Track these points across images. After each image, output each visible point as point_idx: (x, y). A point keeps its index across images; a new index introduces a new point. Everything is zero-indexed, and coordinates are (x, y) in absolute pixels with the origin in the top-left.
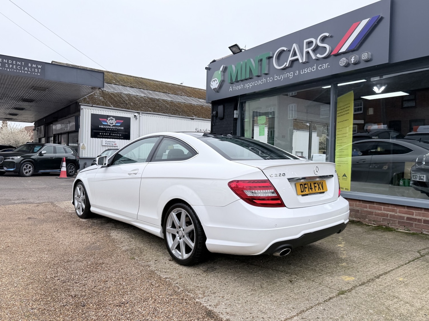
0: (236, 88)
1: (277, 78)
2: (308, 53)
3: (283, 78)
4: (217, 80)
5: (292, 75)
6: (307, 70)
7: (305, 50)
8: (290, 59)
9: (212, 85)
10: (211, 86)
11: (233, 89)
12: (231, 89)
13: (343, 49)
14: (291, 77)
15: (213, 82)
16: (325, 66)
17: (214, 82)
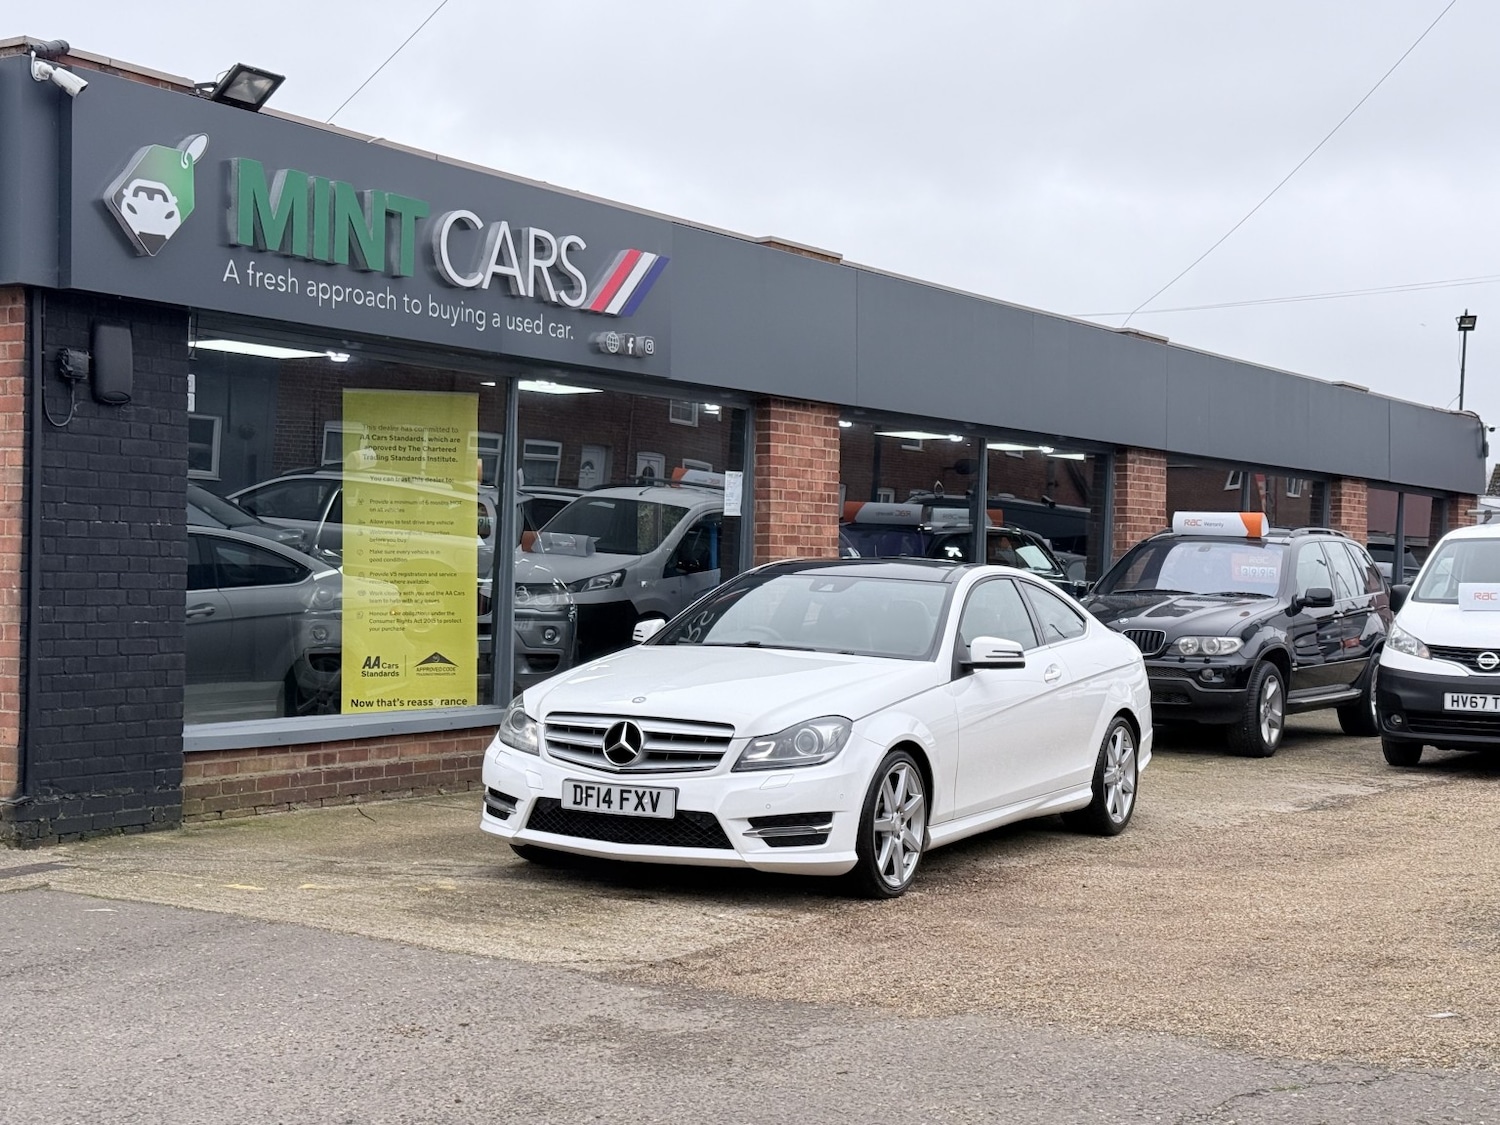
0: (262, 278)
1: (436, 310)
2: (538, 269)
3: (455, 318)
4: (173, 200)
5: (484, 321)
6: (522, 323)
7: (533, 262)
8: (494, 268)
9: (131, 208)
10: (125, 211)
11: (243, 276)
12: (236, 276)
13: (614, 308)
14: (481, 326)
15: (143, 195)
16: (563, 332)
17: (151, 198)
